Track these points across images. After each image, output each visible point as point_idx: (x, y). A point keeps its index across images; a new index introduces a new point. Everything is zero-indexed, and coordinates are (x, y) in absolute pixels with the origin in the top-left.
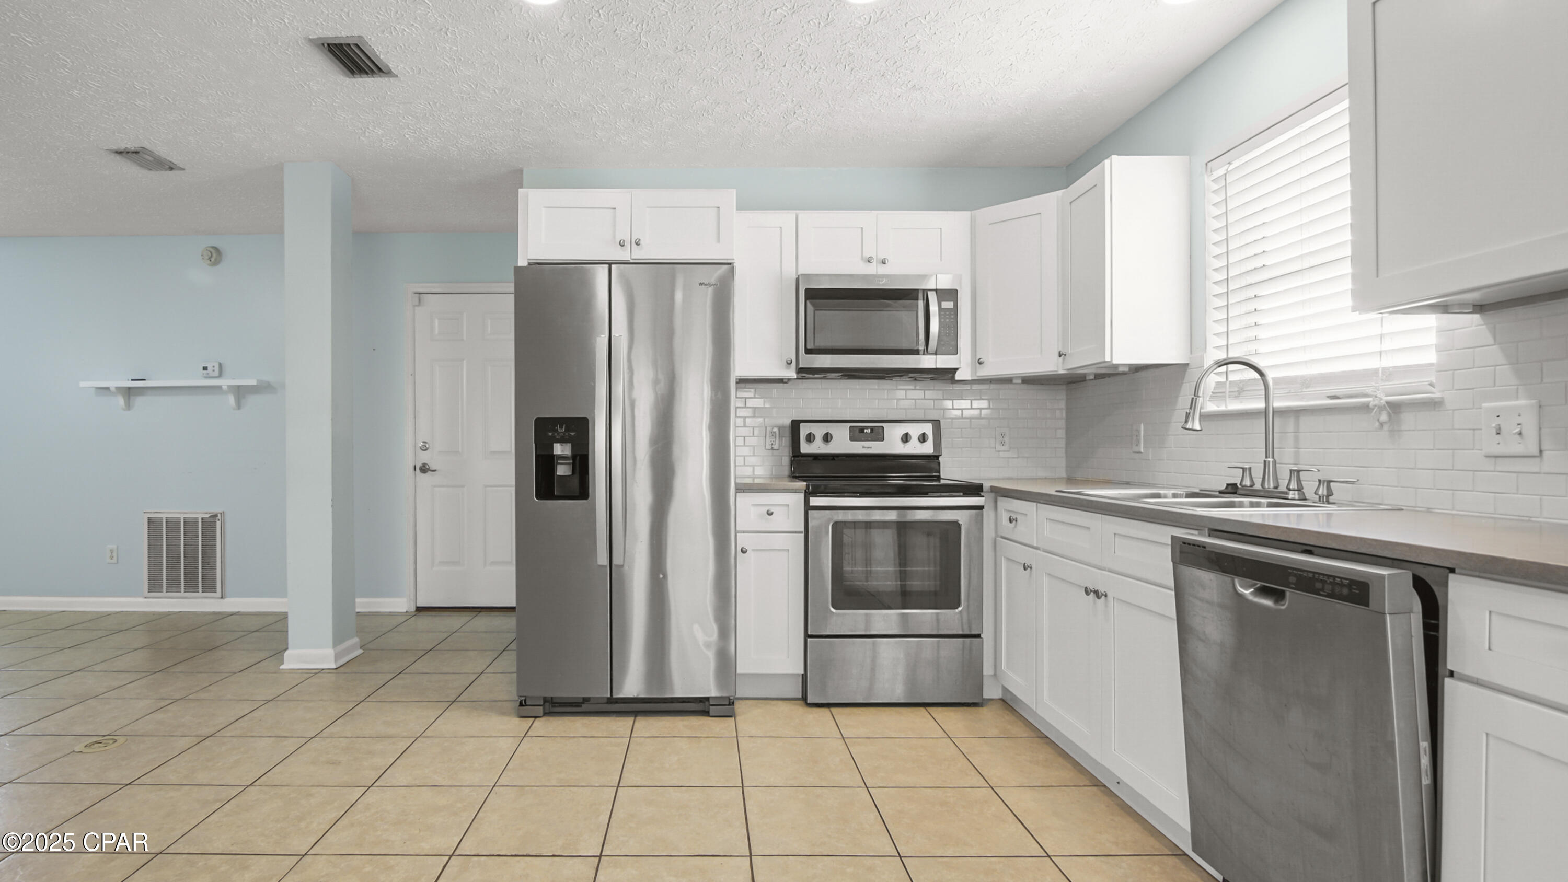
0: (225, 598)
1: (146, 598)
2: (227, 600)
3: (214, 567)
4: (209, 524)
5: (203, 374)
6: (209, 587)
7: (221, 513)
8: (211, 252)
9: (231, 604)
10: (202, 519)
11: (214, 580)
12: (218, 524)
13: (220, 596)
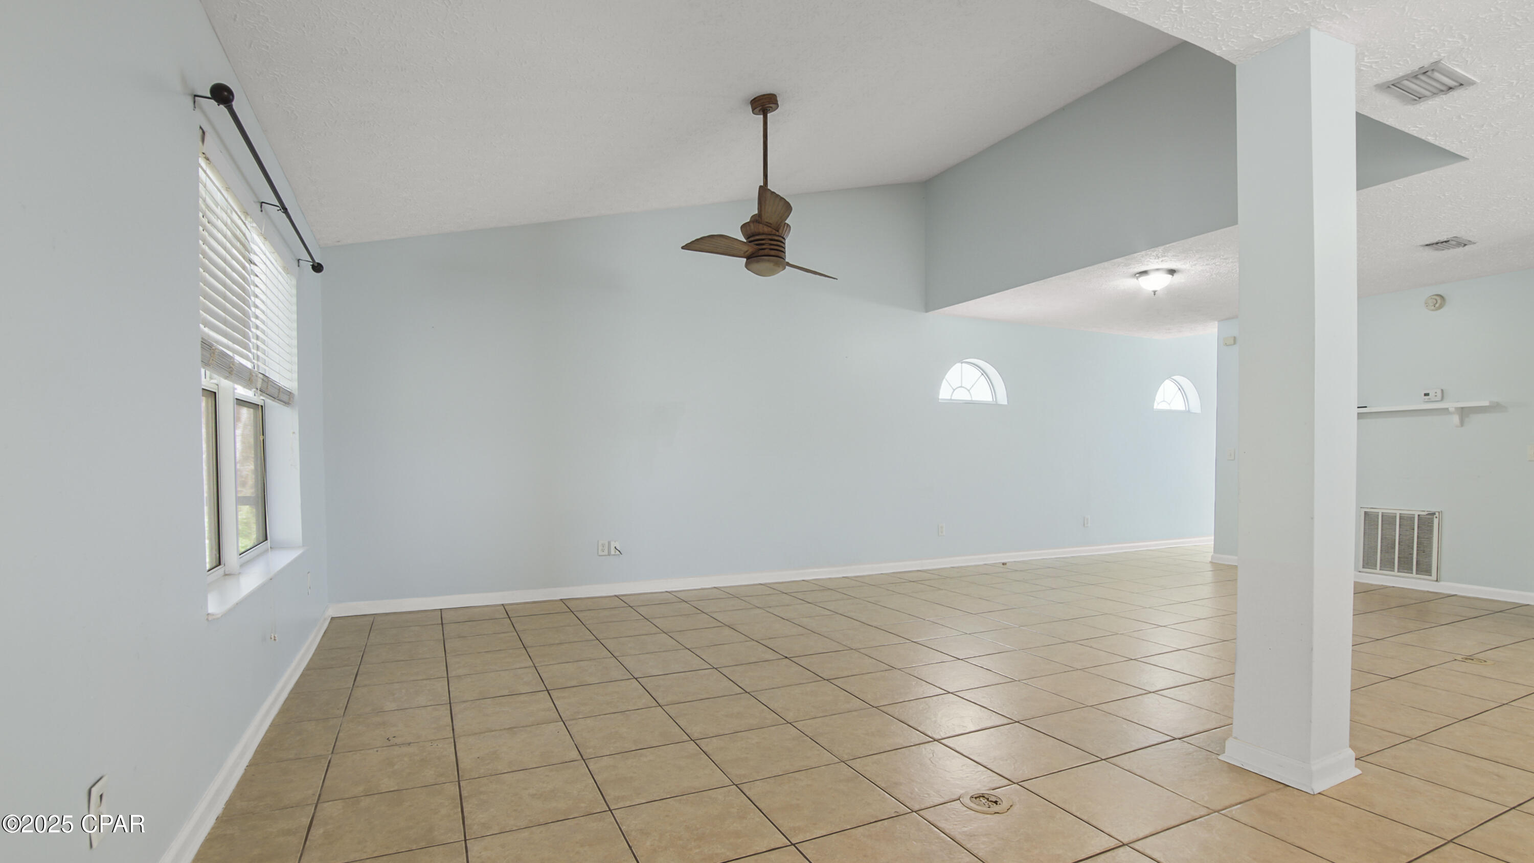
0: (1440, 581)
1: (1360, 572)
2: (1441, 583)
3: (1430, 555)
4: (1426, 522)
5: (1425, 399)
6: (1424, 569)
7: (1439, 512)
8: (1436, 300)
9: (1445, 587)
10: (1419, 515)
11: (1430, 566)
12: (1436, 521)
13: (1436, 579)
